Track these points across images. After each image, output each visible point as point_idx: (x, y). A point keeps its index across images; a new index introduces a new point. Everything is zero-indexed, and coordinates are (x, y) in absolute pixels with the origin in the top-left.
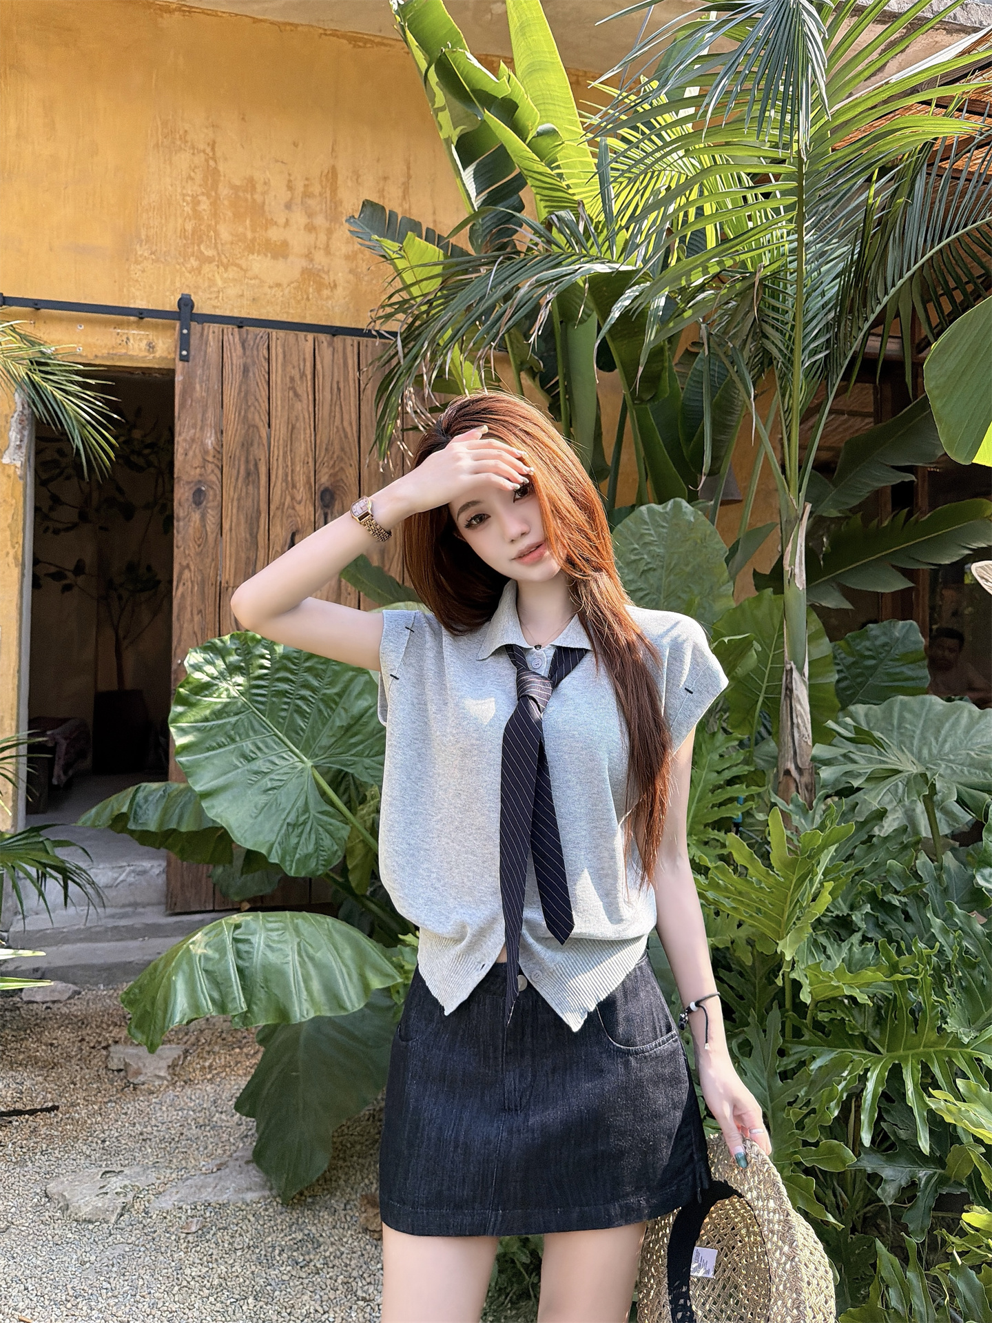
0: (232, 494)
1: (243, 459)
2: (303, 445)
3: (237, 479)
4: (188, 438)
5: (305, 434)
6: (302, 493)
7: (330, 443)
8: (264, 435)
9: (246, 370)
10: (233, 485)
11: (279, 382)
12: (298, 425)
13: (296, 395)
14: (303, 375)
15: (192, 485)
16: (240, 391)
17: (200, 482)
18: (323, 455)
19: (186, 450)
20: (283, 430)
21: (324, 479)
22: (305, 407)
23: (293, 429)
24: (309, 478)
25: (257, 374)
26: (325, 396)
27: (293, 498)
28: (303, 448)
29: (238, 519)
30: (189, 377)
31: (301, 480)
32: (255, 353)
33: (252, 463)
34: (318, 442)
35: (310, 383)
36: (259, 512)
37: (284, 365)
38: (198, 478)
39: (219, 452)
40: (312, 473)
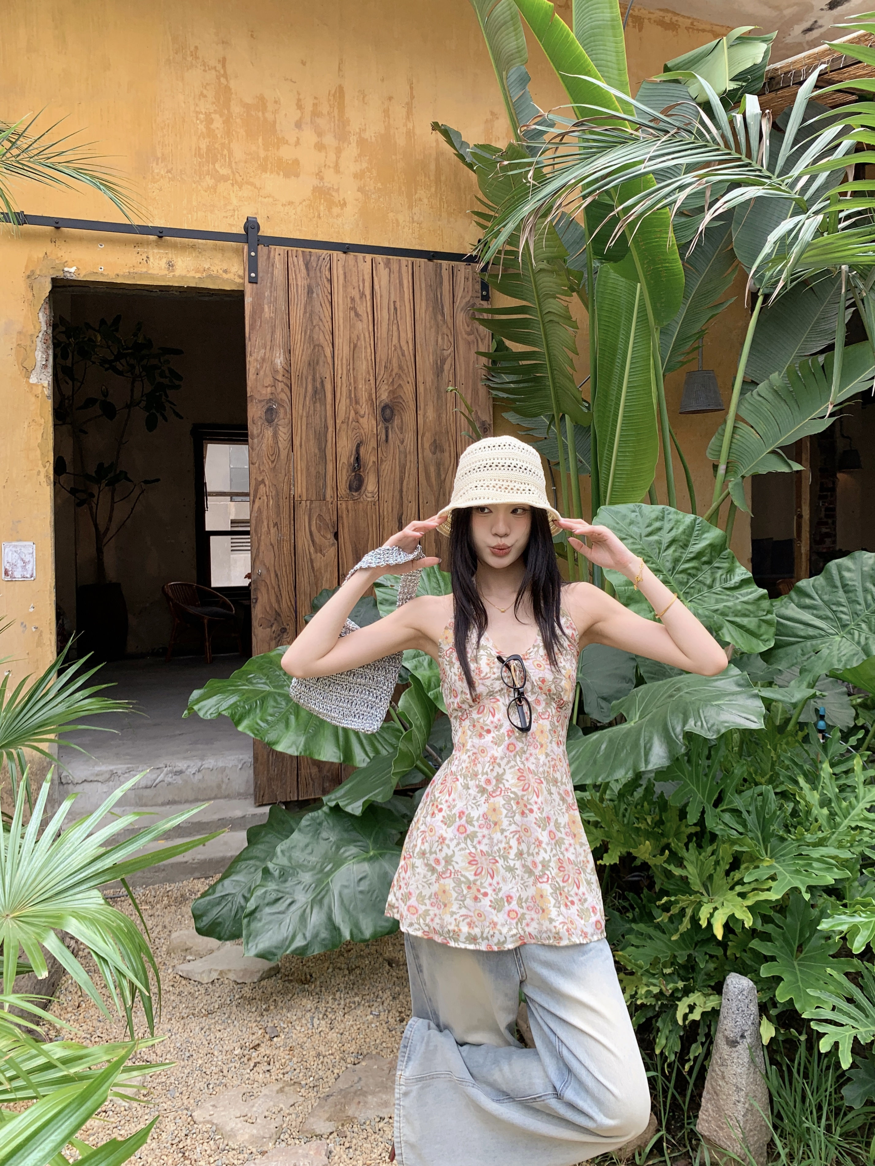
0: (301, 411)
1: (310, 377)
2: (365, 363)
3: (305, 397)
4: (259, 358)
5: (366, 352)
6: (364, 408)
7: (389, 361)
8: (329, 354)
9: (310, 291)
10: (301, 402)
11: (341, 302)
12: (359, 344)
13: (357, 315)
14: (362, 295)
15: (264, 403)
16: (305, 312)
17: (270, 399)
18: (382, 373)
19: (257, 369)
20: (346, 349)
21: (384, 396)
22: (365, 326)
23: (354, 348)
24: (370, 395)
25: (320, 295)
26: (383, 315)
27: (356, 413)
28: (364, 367)
29: (307, 435)
30: (258, 297)
31: (363, 397)
32: (318, 274)
33: (319, 380)
34: (378, 360)
35: (369, 304)
36: (326, 427)
37: (345, 287)
38: (269, 397)
39: (288, 371)
40: (374, 390)
